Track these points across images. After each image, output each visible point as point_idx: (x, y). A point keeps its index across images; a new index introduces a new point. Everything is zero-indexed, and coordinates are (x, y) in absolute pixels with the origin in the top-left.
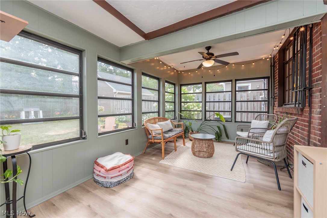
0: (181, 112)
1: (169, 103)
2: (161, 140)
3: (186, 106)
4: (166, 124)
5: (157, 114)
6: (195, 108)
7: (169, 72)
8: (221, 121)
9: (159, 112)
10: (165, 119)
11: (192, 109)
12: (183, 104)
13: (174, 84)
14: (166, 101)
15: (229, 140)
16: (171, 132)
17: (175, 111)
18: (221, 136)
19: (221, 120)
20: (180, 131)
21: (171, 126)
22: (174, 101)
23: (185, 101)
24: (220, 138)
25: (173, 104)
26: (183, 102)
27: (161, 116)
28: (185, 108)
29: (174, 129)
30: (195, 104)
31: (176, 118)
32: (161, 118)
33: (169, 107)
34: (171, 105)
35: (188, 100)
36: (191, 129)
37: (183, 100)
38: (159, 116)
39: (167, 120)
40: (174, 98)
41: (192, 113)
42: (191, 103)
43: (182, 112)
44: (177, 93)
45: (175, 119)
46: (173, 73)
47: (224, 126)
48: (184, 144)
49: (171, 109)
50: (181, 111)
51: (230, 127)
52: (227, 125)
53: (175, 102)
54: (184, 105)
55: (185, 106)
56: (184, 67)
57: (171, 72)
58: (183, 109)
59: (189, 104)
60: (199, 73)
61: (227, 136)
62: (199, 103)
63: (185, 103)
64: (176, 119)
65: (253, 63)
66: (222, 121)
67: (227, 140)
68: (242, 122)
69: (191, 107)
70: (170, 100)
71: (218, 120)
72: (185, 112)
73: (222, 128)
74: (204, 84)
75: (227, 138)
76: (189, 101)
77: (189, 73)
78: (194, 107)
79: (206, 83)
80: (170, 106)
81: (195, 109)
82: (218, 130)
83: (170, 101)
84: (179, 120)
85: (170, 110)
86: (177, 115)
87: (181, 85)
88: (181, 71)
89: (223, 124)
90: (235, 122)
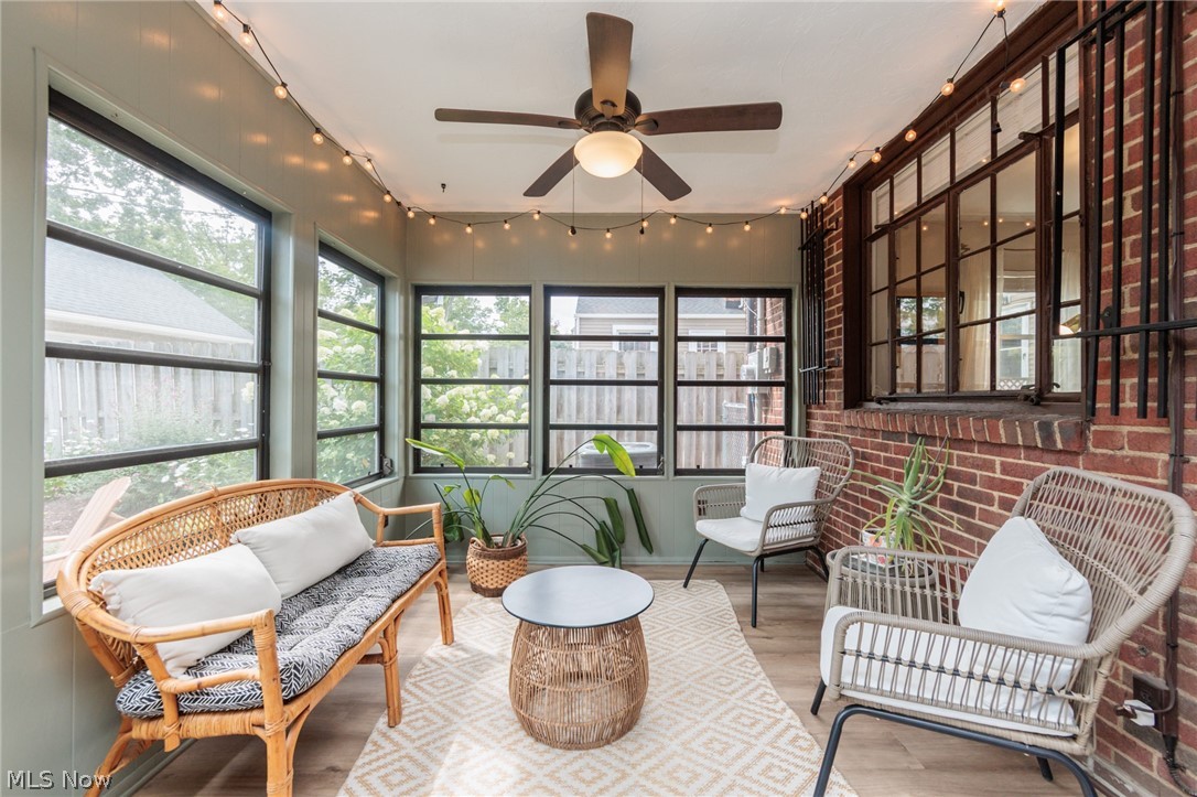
0: (417, 436)
1: (348, 383)
2: (255, 716)
3: (442, 400)
4: (321, 527)
5: (251, 456)
6: (484, 411)
7: (346, 198)
8: (618, 472)
9: (263, 446)
10: (311, 491)
11: (469, 415)
12: (426, 391)
13: (380, 279)
14: (322, 368)
15: (654, 559)
16: (358, 581)
17: (381, 429)
18: (622, 541)
19: (618, 465)
20: (424, 566)
21: (357, 537)
22: (376, 374)
23: (438, 377)
24: (617, 554)
25: (373, 391)
26: (428, 382)
27: (283, 471)
28: (438, 412)
29: (379, 552)
30: (484, 392)
31: (387, 471)
32: (281, 489)
33: (342, 405)
34: (361, 397)
35: (453, 374)
36: (479, 529)
37: (427, 371)
38: (264, 471)
39: (326, 492)
40: (375, 354)
41: (475, 435)
42: (469, 388)
43: (423, 432)
44: (395, 327)
45: (381, 475)
46: (372, 214)
47: (631, 493)
48: (448, 638)
49: (360, 417)
50: (417, 428)
51: (659, 498)
52: (644, 487)
53: (381, 381)
54: (435, 395)
55: (437, 400)
56: (444, 186)
57: (361, 205)
58: (428, 418)
59: (459, 389)
60: (515, 240)
61: (646, 542)
62: (500, 387)
63: (439, 388)
64: (392, 473)
65: (747, 223)
66: (622, 473)
67: (642, 557)
68: (698, 471)
69: (466, 407)
70: (350, 368)
71: (603, 468)
72: (435, 435)
73: (624, 504)
74: (539, 292)
75: (644, 551)
76: (456, 377)
77: (469, 230)
78: (482, 404)
79: (550, 291)
80: (351, 399)
81: (487, 413)
82: (604, 515)
83: (351, 372)
84: (406, 478)
85: (355, 423)
86: (395, 452)
87: (420, 291)
88: (423, 215)
89: (628, 485)
90: (678, 472)
